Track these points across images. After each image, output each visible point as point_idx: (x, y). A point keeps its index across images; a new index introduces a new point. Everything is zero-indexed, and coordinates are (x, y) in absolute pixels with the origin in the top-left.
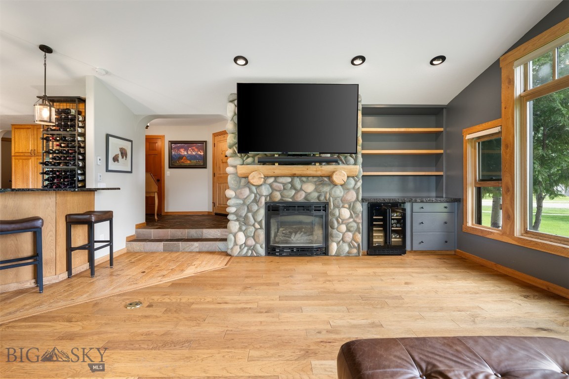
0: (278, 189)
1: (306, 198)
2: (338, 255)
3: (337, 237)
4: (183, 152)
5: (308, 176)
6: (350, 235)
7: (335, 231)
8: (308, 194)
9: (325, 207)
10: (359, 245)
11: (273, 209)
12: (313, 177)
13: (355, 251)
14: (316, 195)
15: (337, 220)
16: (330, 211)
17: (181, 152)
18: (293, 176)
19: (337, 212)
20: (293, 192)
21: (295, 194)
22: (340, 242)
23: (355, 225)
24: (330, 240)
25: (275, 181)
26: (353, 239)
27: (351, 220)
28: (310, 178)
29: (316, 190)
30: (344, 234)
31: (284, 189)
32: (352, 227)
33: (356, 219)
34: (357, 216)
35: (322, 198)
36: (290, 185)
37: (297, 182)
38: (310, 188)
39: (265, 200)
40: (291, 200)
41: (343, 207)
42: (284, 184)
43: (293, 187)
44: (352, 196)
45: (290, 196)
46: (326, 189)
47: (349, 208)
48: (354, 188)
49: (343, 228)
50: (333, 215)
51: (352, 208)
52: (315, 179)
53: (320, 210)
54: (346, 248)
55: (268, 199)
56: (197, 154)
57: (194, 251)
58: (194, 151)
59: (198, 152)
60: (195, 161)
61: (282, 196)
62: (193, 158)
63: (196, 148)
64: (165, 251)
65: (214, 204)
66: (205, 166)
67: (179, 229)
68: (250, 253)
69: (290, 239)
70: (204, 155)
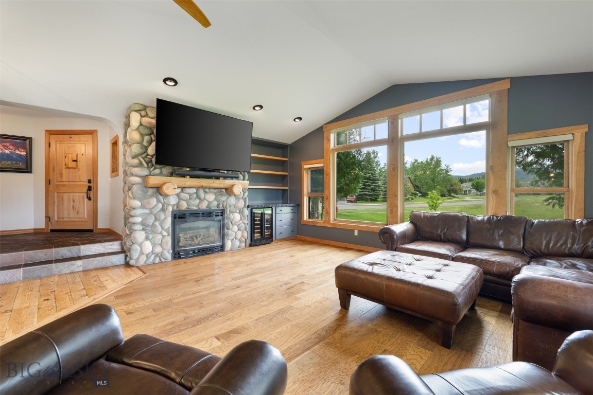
0: (186, 199)
1: (208, 207)
2: (231, 250)
3: (231, 236)
5: (209, 188)
6: (240, 233)
7: (230, 232)
8: (210, 203)
9: (222, 212)
10: (246, 240)
11: (179, 217)
12: (215, 188)
13: (244, 245)
14: (216, 203)
15: (231, 222)
16: (226, 215)
18: (198, 188)
19: (231, 216)
20: (197, 201)
21: (199, 202)
22: (233, 239)
23: (243, 225)
24: (226, 239)
25: (182, 191)
26: (242, 236)
27: (241, 222)
28: (211, 190)
29: (216, 199)
30: (236, 233)
31: (190, 199)
32: (242, 227)
33: (244, 221)
34: (245, 219)
35: (221, 206)
36: (195, 195)
37: (201, 192)
38: (211, 197)
39: (173, 209)
40: (196, 208)
41: (235, 212)
42: (190, 195)
43: (198, 197)
44: (241, 204)
45: (194, 205)
46: (224, 198)
47: (239, 213)
48: (242, 198)
49: (236, 228)
50: (230, 219)
51: (241, 212)
52: (216, 191)
53: (219, 216)
54: (237, 243)
55: (175, 208)
56: (14, 153)
57: (75, 271)
58: (6, 149)
59: (14, 150)
60: (9, 162)
61: (188, 205)
62: (4, 157)
63: (10, 145)
64: (26, 279)
65: (48, 218)
66: (28, 169)
67: (41, 249)
68: (157, 260)
69: (194, 242)
70: (27, 155)
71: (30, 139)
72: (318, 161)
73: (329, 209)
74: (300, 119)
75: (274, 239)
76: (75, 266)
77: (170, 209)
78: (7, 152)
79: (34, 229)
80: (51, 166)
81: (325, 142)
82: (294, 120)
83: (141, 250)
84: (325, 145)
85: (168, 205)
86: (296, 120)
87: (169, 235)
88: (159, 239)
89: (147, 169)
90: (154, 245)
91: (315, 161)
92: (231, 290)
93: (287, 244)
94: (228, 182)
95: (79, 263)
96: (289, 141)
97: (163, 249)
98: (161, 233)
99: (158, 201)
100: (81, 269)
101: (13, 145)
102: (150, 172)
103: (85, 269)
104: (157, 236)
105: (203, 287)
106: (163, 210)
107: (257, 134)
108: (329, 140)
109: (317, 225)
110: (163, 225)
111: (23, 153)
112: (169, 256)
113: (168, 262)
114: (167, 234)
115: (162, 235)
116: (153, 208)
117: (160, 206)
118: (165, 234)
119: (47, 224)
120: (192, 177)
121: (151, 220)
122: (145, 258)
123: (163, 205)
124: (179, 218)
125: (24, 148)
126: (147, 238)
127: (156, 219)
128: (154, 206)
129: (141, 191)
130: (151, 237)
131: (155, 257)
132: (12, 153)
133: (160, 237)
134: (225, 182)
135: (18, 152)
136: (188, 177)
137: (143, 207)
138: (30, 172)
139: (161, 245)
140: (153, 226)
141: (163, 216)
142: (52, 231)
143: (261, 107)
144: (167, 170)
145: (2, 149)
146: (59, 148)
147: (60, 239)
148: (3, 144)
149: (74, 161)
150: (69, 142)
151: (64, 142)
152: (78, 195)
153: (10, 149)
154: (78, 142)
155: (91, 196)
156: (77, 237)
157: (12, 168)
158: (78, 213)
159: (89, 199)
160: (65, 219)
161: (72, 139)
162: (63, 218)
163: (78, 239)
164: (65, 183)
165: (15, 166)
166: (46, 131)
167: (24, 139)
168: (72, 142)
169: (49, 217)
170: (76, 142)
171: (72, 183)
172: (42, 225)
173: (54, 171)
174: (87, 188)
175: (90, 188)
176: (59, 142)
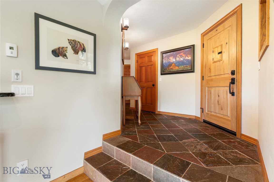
4: (172, 60)
17: (171, 60)
56: (185, 59)
60: (183, 66)
62: (181, 63)
66: (192, 70)
71: (193, 46)
79: (195, 116)
101: (185, 54)
111: (190, 58)
119: (201, 115)
125: (190, 54)
142: (205, 121)
145: (179, 58)
148: (180, 54)
149: (219, 53)
150: (216, 36)
151: (212, 38)
152: (222, 89)
153: (183, 57)
155: (235, 91)
158: (222, 109)
159: (233, 94)
160: (213, 113)
161: (218, 31)
164: (213, 77)
166: (201, 35)
168: (218, 34)
169: (203, 109)
170: (221, 32)
171: (218, 77)
173: (206, 68)
174: (230, 81)
175: (233, 81)
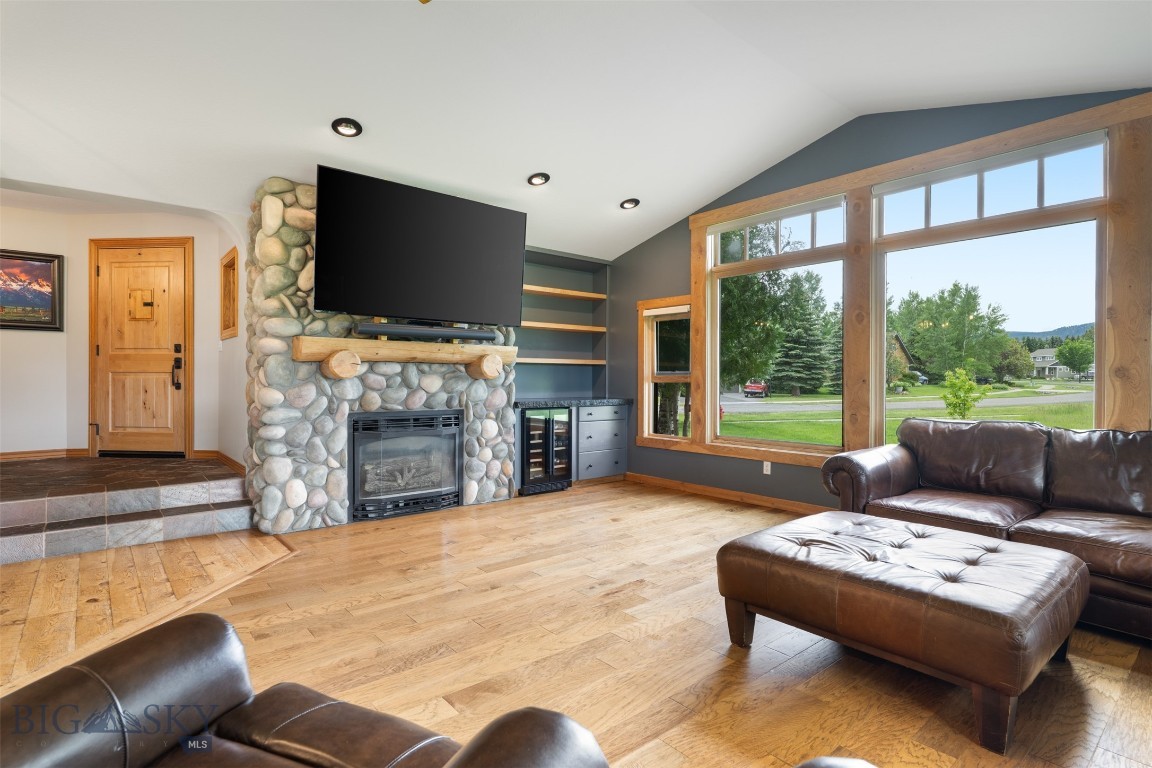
0: (379, 387)
1: (426, 404)
2: (478, 502)
3: (479, 470)
5: (430, 363)
6: (497, 464)
7: (475, 461)
8: (431, 396)
9: (458, 417)
10: (510, 480)
11: (365, 427)
12: (442, 363)
13: (505, 491)
14: (444, 396)
15: (478, 440)
16: (466, 424)
18: (405, 363)
19: (478, 426)
20: (404, 392)
21: (408, 395)
22: (482, 478)
23: (504, 446)
24: (466, 477)
25: (371, 369)
26: (503, 471)
27: (500, 439)
28: (434, 367)
29: (444, 388)
30: (488, 465)
31: (388, 386)
32: (502, 450)
33: (506, 437)
34: (508, 433)
35: (455, 403)
36: (399, 379)
37: (412, 371)
38: (433, 383)
39: (351, 409)
40: (400, 408)
41: (488, 417)
42: (388, 378)
43: (406, 383)
44: (500, 398)
45: (397, 399)
46: (461, 386)
47: (496, 420)
48: (503, 385)
49: (488, 453)
50: (474, 431)
51: (500, 418)
52: (444, 369)
53: (451, 425)
54: (492, 487)
55: (356, 406)
56: (28, 290)
57: (147, 542)
58: (13, 281)
59: (30, 284)
60: (20, 309)
61: (383, 400)
62: (10, 299)
63: (21, 272)
64: (52, 555)
65: (95, 427)
66: (55, 324)
67: (81, 493)
68: (318, 523)
69: (395, 484)
70: (53, 293)
71: (60, 258)
72: (675, 299)
73: (701, 411)
74: (636, 202)
75: (574, 479)
76: (149, 531)
77: (346, 408)
78: (15, 286)
79: (68, 450)
80: (101, 317)
81: (694, 254)
82: (622, 206)
83: (284, 500)
84: (694, 262)
85: (342, 400)
86: (626, 205)
87: (342, 466)
88: (321, 477)
89: (296, 322)
90: (311, 489)
91: (669, 300)
92: (477, 592)
93: (603, 491)
94: (472, 350)
95: (156, 524)
96: (608, 254)
97: (331, 498)
98: (326, 463)
99: (321, 392)
100: (160, 537)
101: (27, 272)
102: (304, 327)
103: (170, 538)
104: (316, 469)
105: (416, 584)
106: (331, 411)
107: (537, 237)
108: (702, 251)
109: (673, 448)
110: (331, 445)
111: (47, 289)
112: (342, 514)
113: (341, 526)
114: (338, 465)
115: (328, 466)
116: (309, 407)
117: (324, 401)
118: (335, 464)
119: (92, 441)
120: (391, 338)
121: (304, 434)
122: (292, 518)
123: (330, 401)
124: (364, 429)
125: (48, 278)
126: (296, 473)
127: (315, 432)
128: (312, 404)
129: (285, 368)
130: (304, 470)
131: (313, 514)
132: (24, 289)
133: (323, 470)
134: (464, 350)
135: (36, 287)
136: (384, 338)
137: (288, 404)
138: (60, 329)
139: (325, 488)
140: (310, 446)
141: (329, 425)
142: (104, 454)
143: (546, 177)
144: (339, 321)
145: (5, 282)
146: (118, 277)
147: (120, 473)
148: (6, 270)
149: (146, 304)
150: (137, 265)
151: (127, 265)
152: (155, 376)
153: (21, 281)
154: (154, 264)
155: (181, 381)
156: (154, 468)
157: (25, 322)
158: (154, 417)
159: (178, 386)
160: (129, 430)
161: (143, 258)
162: (124, 427)
163: (154, 472)
164: (128, 352)
165: (31, 317)
166: (91, 241)
167: (48, 259)
168: (143, 264)
169: (97, 425)
170: (151, 264)
171: (143, 352)
172: (82, 442)
173: (106, 326)
174: (173, 363)
175: (178, 364)
176: (117, 265)
